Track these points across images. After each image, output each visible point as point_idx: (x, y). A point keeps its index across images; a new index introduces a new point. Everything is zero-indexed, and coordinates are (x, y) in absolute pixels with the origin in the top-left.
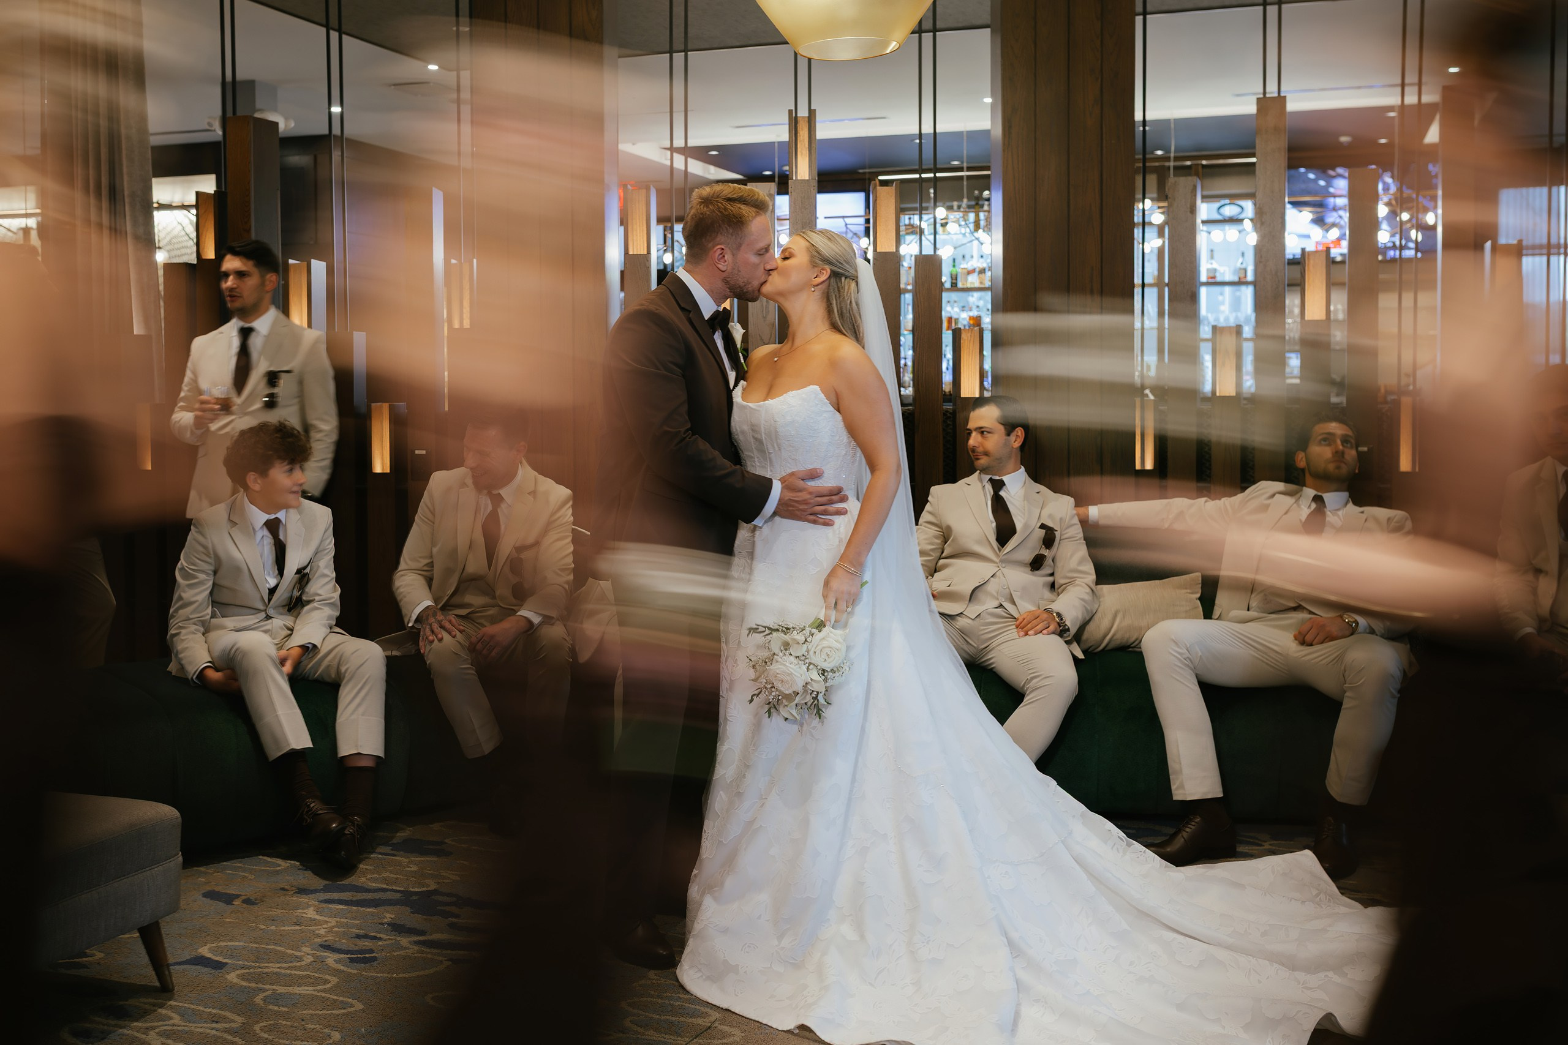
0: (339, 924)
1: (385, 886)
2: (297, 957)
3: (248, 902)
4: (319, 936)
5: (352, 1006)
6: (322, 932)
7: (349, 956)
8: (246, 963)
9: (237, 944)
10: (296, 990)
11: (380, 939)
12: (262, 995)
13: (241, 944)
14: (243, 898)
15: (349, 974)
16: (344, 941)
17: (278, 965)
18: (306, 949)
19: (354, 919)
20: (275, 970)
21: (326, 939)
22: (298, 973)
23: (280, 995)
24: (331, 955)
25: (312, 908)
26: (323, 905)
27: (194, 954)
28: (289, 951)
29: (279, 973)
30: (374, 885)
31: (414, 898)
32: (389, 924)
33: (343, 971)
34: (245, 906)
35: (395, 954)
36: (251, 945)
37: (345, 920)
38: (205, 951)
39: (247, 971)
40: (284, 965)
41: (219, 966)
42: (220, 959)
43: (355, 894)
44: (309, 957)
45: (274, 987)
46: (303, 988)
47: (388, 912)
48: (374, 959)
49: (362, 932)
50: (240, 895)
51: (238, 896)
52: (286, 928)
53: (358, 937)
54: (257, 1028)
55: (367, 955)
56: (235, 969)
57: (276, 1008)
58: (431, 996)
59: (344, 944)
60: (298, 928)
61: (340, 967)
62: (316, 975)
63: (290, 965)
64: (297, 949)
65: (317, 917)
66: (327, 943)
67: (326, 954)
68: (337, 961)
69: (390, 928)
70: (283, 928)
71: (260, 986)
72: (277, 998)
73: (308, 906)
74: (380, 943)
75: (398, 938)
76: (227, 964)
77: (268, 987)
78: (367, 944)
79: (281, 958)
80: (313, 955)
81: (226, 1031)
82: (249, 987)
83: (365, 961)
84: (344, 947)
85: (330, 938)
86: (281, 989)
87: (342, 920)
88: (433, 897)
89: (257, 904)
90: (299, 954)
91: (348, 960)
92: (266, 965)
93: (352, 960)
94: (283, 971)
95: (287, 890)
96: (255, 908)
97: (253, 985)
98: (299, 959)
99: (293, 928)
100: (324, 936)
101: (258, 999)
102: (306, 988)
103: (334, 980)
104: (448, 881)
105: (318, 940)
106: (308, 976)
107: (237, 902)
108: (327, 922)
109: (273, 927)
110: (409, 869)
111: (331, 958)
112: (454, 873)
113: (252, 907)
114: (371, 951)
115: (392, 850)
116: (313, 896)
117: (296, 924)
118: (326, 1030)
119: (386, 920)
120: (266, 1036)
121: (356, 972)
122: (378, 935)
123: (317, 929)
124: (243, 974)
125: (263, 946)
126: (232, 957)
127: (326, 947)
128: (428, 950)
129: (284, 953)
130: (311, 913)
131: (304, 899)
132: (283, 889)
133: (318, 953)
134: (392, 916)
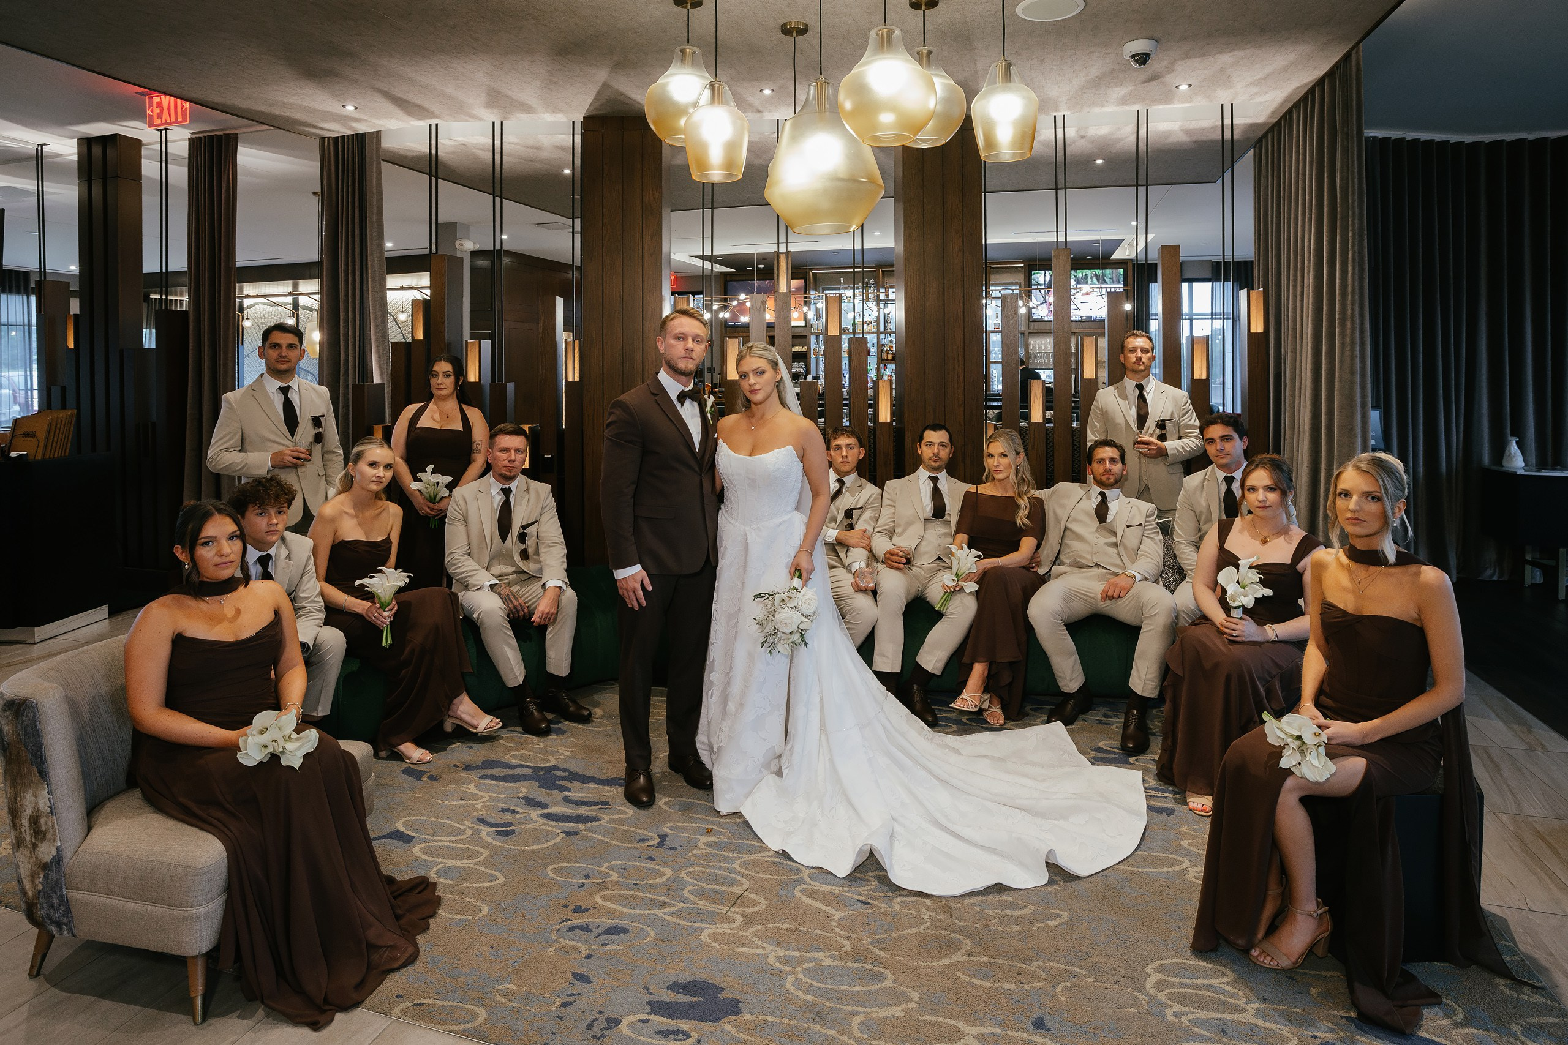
0: (490, 799)
1: (521, 763)
2: (461, 831)
3: (432, 778)
4: (477, 810)
5: (496, 878)
6: (479, 806)
7: (496, 829)
8: (427, 837)
9: (422, 818)
10: (459, 863)
11: (518, 812)
12: (435, 869)
13: (425, 818)
14: (428, 774)
15: (496, 847)
16: (493, 815)
17: (448, 839)
18: (467, 823)
19: (501, 793)
20: (446, 844)
21: (482, 812)
22: (462, 846)
23: (448, 867)
24: (484, 828)
25: (473, 784)
26: (482, 781)
27: (393, 828)
28: (456, 825)
29: (449, 847)
30: (514, 761)
31: (541, 773)
32: (522, 799)
33: (492, 844)
34: (429, 782)
35: (527, 827)
36: (430, 819)
37: (495, 795)
38: (400, 826)
39: (427, 845)
40: (452, 839)
41: (408, 839)
42: (409, 833)
43: (502, 770)
44: (469, 830)
45: (445, 861)
46: (464, 861)
47: (523, 787)
48: (513, 832)
49: (504, 806)
50: (427, 772)
52: (455, 803)
53: (503, 810)
55: (508, 828)
56: (419, 841)
57: (445, 881)
58: (551, 867)
59: (495, 818)
60: (463, 802)
61: (490, 840)
62: (473, 848)
63: (457, 838)
64: (461, 822)
65: (477, 792)
66: (482, 817)
67: (480, 827)
68: (488, 834)
69: (524, 802)
70: (453, 803)
71: (435, 859)
72: (446, 872)
73: (471, 782)
74: (517, 816)
75: (530, 812)
76: (413, 837)
77: (440, 860)
78: (508, 817)
79: (450, 831)
80: (471, 829)
82: (427, 861)
83: (507, 834)
84: (493, 821)
85: (485, 812)
86: (450, 863)
87: (493, 795)
88: (553, 772)
89: (437, 780)
90: (462, 827)
91: (496, 833)
92: (440, 838)
93: (499, 833)
94: (451, 845)
95: (458, 767)
96: (436, 783)
97: (430, 859)
98: (463, 832)
99: (460, 802)
100: (480, 810)
102: (466, 861)
103: (486, 853)
104: (563, 757)
105: (476, 814)
106: (468, 849)
107: (424, 779)
108: (483, 797)
109: (447, 802)
110: (538, 747)
111: (483, 831)
112: (567, 749)
113: (434, 783)
114: (511, 824)
116: (474, 772)
117: (462, 799)
118: (478, 904)
119: (521, 795)
121: (500, 844)
122: (517, 809)
123: (476, 804)
124: (424, 847)
125: (439, 820)
126: (417, 831)
127: (481, 821)
129: (453, 827)
130: (472, 789)
131: (469, 776)
132: (455, 766)
133: (476, 827)
134: (526, 791)
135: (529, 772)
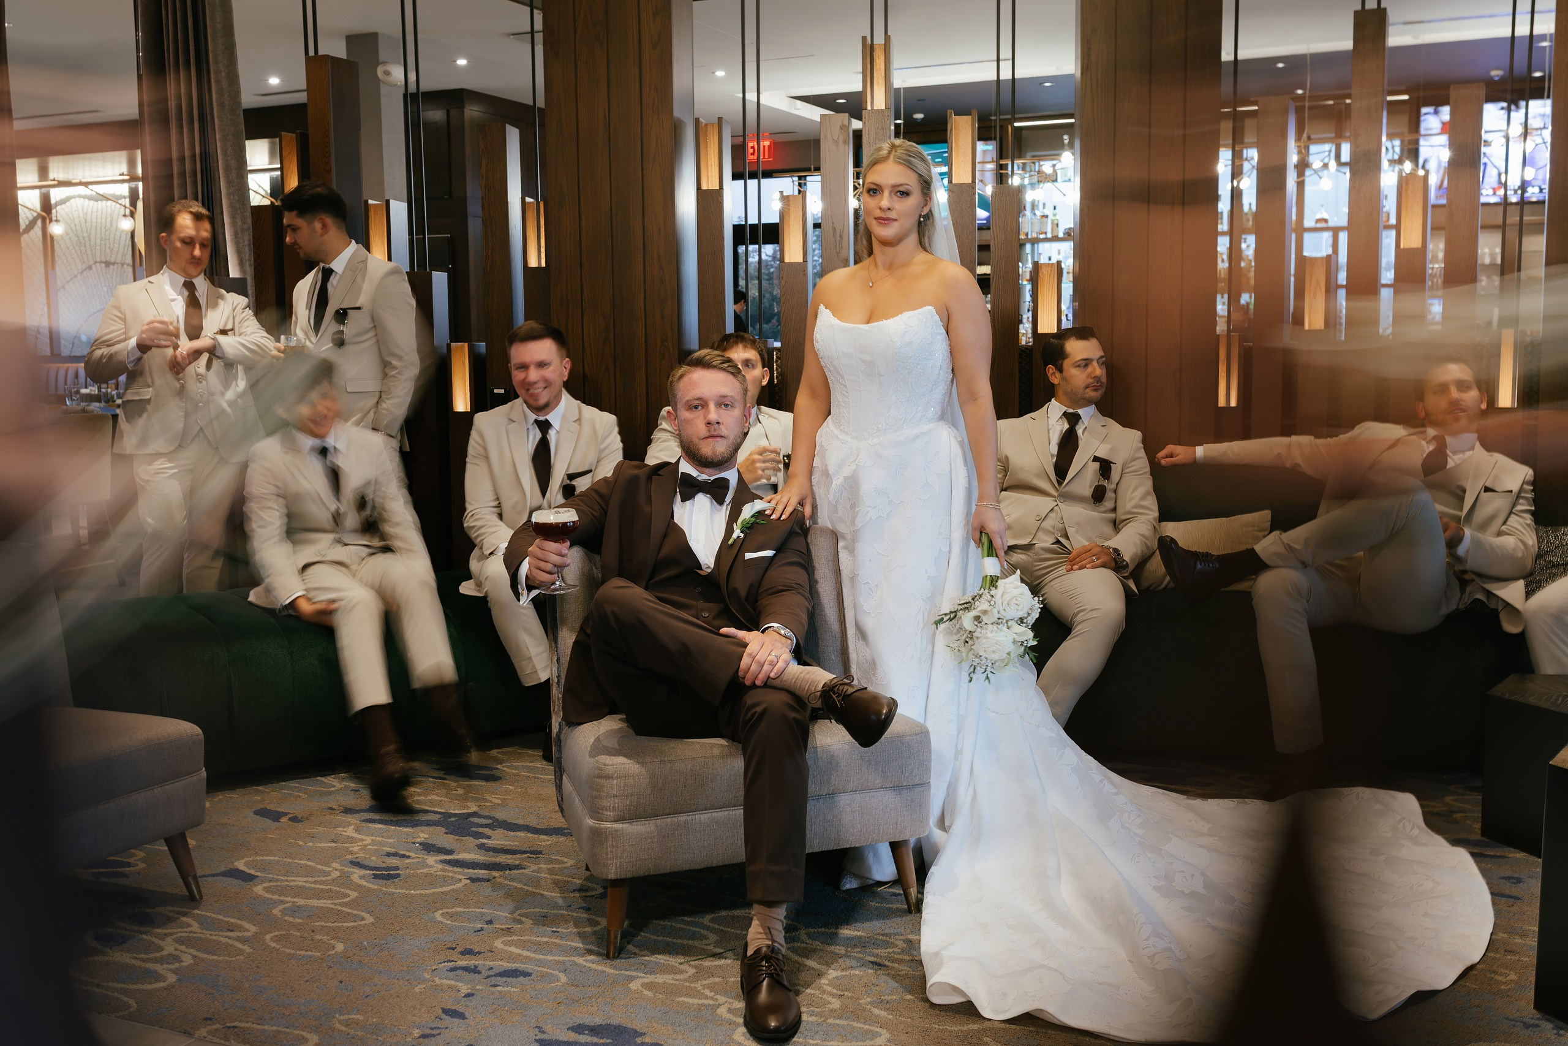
0: (374, 843)
1: (427, 808)
2: (325, 872)
3: (295, 820)
4: (351, 853)
5: (363, 919)
6: (356, 849)
7: (374, 872)
8: (276, 877)
9: (272, 858)
10: (315, 903)
11: (409, 857)
12: (281, 907)
13: (276, 858)
14: (290, 816)
15: (369, 890)
16: (373, 858)
17: (305, 879)
18: (335, 865)
19: (390, 838)
20: (300, 884)
21: (357, 855)
22: (321, 887)
23: (299, 907)
24: (357, 871)
25: (353, 827)
26: (364, 824)
27: (229, 867)
28: (319, 867)
29: (304, 887)
31: (453, 819)
32: (420, 844)
33: (365, 887)
34: (290, 823)
35: (419, 871)
36: (285, 860)
37: (380, 839)
38: (240, 865)
39: (275, 884)
40: (310, 879)
41: (249, 878)
42: (252, 872)
44: (336, 872)
45: (295, 900)
46: (322, 901)
47: (423, 832)
48: (398, 876)
49: (393, 850)
50: (289, 813)
51: (286, 814)
52: (323, 845)
53: (389, 855)
54: (268, 937)
55: (391, 872)
56: (264, 881)
57: (291, 919)
58: (441, 912)
59: (374, 861)
60: (334, 845)
61: (365, 883)
62: (338, 889)
63: (316, 879)
64: (327, 864)
65: (355, 835)
66: (357, 860)
67: (352, 870)
68: (361, 877)
69: (421, 847)
70: (320, 845)
71: (282, 898)
72: (295, 910)
73: (350, 824)
74: (408, 861)
75: (426, 857)
76: (257, 876)
77: (289, 899)
78: (394, 861)
79: (310, 872)
80: (340, 870)
81: (238, 939)
82: (271, 899)
83: (389, 877)
84: (372, 864)
85: (362, 855)
86: (301, 902)
87: (378, 838)
88: (470, 819)
89: (302, 821)
90: (327, 869)
91: (372, 876)
92: (293, 879)
93: (376, 876)
94: (308, 885)
95: (335, 809)
96: (300, 825)
97: (276, 897)
98: (326, 874)
99: (329, 845)
100: (356, 853)
101: (276, 912)
102: (325, 901)
103: (354, 894)
104: (489, 804)
105: (350, 857)
106: (331, 890)
107: (284, 820)
108: (362, 840)
109: (311, 844)
110: (455, 792)
111: (357, 874)
112: (497, 796)
113: (296, 824)
114: (397, 868)
115: (444, 774)
116: (356, 816)
117: (333, 841)
118: (332, 942)
119: (419, 840)
120: (274, 945)
121: (376, 887)
122: (407, 854)
123: (351, 847)
124: (270, 887)
125: (296, 861)
126: (264, 870)
127: (356, 864)
128: (451, 869)
129: (314, 868)
130: (350, 832)
131: (348, 818)
132: (331, 809)
133: (346, 869)
134: (426, 836)
135: (437, 817)
